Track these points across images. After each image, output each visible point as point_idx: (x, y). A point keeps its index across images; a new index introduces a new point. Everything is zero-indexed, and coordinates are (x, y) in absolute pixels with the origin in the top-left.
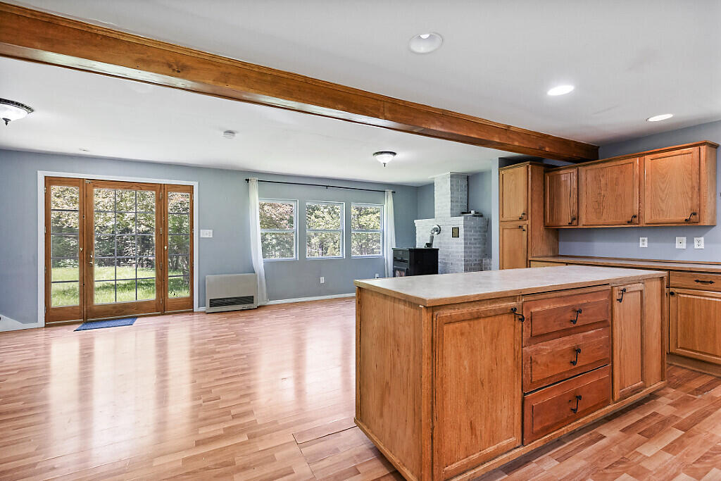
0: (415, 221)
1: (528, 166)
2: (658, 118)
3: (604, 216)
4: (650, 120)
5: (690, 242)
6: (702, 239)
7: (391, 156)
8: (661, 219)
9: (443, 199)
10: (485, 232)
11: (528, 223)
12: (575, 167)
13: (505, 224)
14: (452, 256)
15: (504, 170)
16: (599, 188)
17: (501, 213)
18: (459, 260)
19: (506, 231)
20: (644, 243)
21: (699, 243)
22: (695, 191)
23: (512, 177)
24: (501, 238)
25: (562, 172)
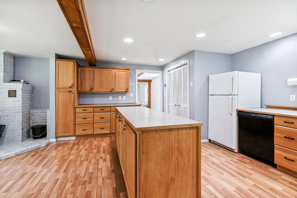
1: (74, 62)
2: (124, 59)
3: (103, 88)
4: (122, 59)
5: (122, 97)
6: (125, 97)
10: (32, 93)
11: (75, 90)
12: (92, 68)
13: (59, 90)
14: (8, 110)
15: (60, 61)
16: (101, 78)
17: (57, 83)
18: (15, 113)
19: (60, 93)
20: (111, 98)
21: (124, 98)
22: (127, 83)
23: (65, 66)
24: (57, 97)
25: (86, 68)
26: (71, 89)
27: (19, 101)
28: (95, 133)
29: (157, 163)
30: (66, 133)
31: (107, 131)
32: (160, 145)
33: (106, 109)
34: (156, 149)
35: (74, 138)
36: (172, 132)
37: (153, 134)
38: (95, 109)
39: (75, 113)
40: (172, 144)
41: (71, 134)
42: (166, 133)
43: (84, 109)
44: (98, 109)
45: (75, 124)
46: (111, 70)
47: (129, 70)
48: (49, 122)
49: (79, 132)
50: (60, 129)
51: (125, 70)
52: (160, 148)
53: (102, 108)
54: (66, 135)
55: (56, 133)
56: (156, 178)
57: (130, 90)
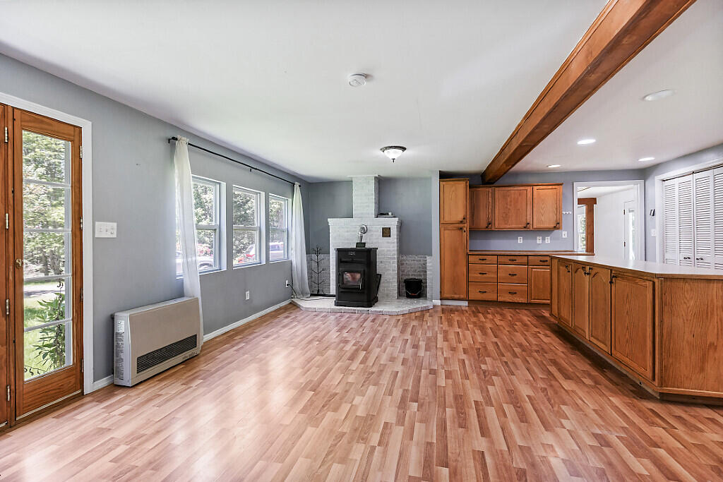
0: (329, 219)
1: (466, 181)
2: (553, 166)
3: (509, 223)
4: (550, 167)
5: (543, 239)
6: (549, 238)
7: (400, 151)
8: (542, 226)
9: (363, 199)
11: (466, 226)
12: (490, 187)
13: (446, 226)
14: (382, 255)
15: (446, 181)
16: (507, 204)
17: (442, 216)
18: (391, 258)
19: (447, 232)
20: (520, 240)
21: (548, 240)
22: (558, 210)
23: (454, 188)
24: (442, 237)
25: (480, 189)
26: (461, 225)
27: (394, 243)
28: (500, 299)
29: (687, 320)
30: (455, 294)
31: (522, 299)
32: (692, 298)
33: (519, 260)
34: (685, 303)
35: (465, 304)
36: (712, 284)
37: (681, 284)
38: (501, 259)
39: (468, 263)
40: (712, 300)
41: (462, 296)
42: (702, 285)
43: (481, 257)
44: (506, 259)
45: (468, 282)
46: (526, 188)
47: (561, 185)
48: (431, 274)
49: (474, 295)
50: (447, 287)
51: (554, 187)
52: (692, 303)
53: (512, 258)
54: (456, 296)
55: (441, 292)
56: (686, 337)
57: (564, 224)
